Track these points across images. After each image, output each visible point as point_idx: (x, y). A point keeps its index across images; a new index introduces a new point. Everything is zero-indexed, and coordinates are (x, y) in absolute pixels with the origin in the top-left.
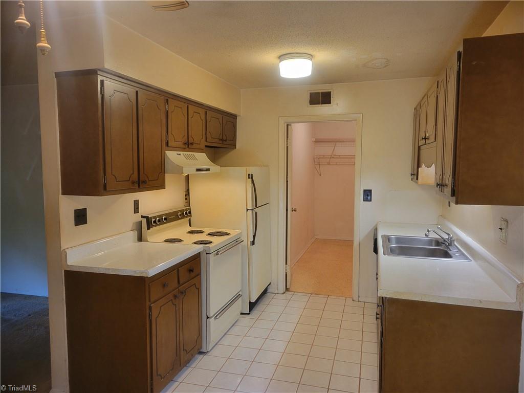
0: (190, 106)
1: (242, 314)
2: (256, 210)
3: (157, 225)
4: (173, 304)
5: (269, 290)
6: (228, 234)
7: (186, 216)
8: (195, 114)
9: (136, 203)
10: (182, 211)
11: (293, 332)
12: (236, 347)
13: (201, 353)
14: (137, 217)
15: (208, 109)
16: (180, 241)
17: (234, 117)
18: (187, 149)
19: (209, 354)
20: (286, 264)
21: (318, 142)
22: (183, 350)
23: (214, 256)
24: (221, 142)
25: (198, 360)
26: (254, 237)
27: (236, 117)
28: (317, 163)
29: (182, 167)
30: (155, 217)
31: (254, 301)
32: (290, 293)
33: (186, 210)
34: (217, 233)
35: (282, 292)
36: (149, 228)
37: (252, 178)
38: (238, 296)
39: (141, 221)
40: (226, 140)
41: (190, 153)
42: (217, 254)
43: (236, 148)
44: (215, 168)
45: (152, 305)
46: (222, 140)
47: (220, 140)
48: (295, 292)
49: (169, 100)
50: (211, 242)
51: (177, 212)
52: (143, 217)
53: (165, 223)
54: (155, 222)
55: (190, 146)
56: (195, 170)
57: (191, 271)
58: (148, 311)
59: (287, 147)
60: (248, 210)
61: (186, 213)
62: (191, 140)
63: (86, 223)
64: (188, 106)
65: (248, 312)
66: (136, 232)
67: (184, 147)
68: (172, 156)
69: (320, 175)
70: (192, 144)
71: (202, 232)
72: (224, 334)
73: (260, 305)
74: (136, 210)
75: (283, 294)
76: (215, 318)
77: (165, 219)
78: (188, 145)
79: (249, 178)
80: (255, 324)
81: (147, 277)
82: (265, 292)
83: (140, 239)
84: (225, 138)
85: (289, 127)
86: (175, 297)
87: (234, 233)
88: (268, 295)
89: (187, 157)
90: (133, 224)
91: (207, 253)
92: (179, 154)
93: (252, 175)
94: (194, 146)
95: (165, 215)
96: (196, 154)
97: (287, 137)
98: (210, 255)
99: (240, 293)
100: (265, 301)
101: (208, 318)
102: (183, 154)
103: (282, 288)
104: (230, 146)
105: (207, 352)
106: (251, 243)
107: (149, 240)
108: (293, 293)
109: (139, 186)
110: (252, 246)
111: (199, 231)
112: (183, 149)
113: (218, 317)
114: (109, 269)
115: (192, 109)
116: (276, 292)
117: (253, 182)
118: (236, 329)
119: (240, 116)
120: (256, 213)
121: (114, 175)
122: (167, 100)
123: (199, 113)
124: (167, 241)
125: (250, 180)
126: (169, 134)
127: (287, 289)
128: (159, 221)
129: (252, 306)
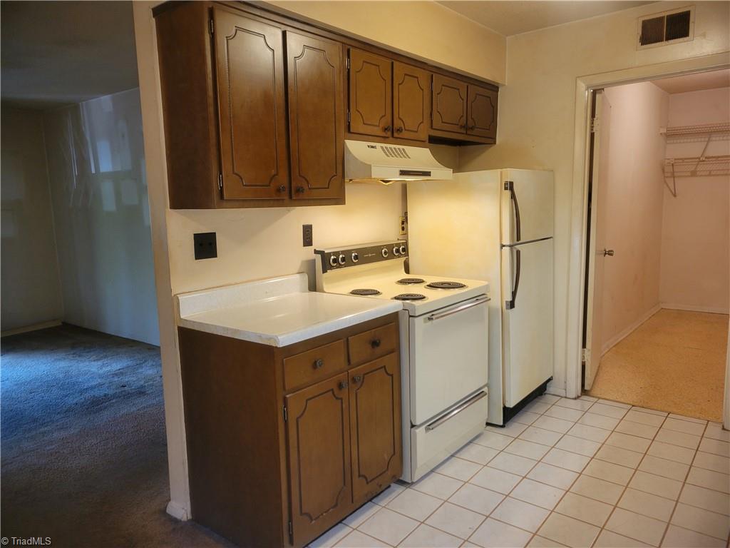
0: (396, 64)
1: (488, 424)
2: (518, 247)
3: (340, 266)
4: (337, 398)
5: (550, 389)
6: (462, 286)
7: (396, 254)
8: (406, 77)
9: (308, 231)
10: (390, 247)
11: (581, 474)
12: (465, 483)
13: (402, 483)
14: (308, 253)
15: (436, 71)
16: (376, 293)
17: (493, 88)
18: (391, 138)
19: (416, 487)
20: (584, 346)
21: (671, 135)
22: (359, 476)
23: (425, 322)
24: (463, 131)
25: (394, 494)
26: (514, 294)
27: (498, 88)
28: (669, 175)
29: (370, 166)
30: (337, 254)
31: (512, 406)
32: (591, 399)
33: (398, 245)
34: (443, 284)
35: (574, 397)
36: (325, 271)
37: (511, 189)
38: (478, 395)
39: (315, 260)
40: (472, 128)
41: (397, 146)
42: (430, 319)
43: (495, 143)
44: (442, 173)
45: (288, 396)
46: (465, 127)
47: (462, 127)
48: (599, 398)
49: (352, 50)
50: (424, 298)
51: (380, 248)
52: (316, 252)
53: (355, 264)
54: (335, 261)
55: (396, 135)
56: (398, 173)
57: (375, 344)
58: (280, 405)
59: (592, 135)
60: (503, 246)
61: (398, 251)
62: (398, 124)
63: (215, 256)
64: (392, 63)
65: (501, 424)
66: (307, 277)
67: (384, 134)
68: (357, 148)
69: (675, 196)
70: (399, 130)
71: (420, 281)
72: (449, 455)
73: (528, 413)
74: (308, 241)
75: (575, 399)
76: (428, 429)
77: (356, 257)
78: (392, 133)
79: (506, 189)
80: (509, 447)
81: (276, 347)
82: (540, 392)
83: (313, 287)
84: (470, 123)
85: (598, 96)
86: (340, 386)
87: (473, 285)
88: (548, 398)
89: (387, 153)
90: (303, 262)
91: (410, 316)
92: (372, 147)
93: (511, 184)
94: (405, 134)
95: (356, 250)
96: (407, 148)
97: (593, 115)
98: (416, 319)
99: (485, 389)
100: (538, 407)
101: (413, 426)
102: (382, 147)
103: (574, 386)
104: (483, 140)
105: (413, 483)
106: (507, 305)
107: (325, 290)
108: (596, 399)
109: (291, 197)
110: (510, 311)
111: (416, 279)
112: (384, 139)
113: (431, 427)
114: (228, 329)
115: (400, 68)
116: (562, 393)
117: (513, 196)
118: (473, 451)
119: (503, 85)
120: (518, 252)
121: (236, 174)
122: (349, 51)
123: (417, 78)
124: (355, 293)
125: (508, 193)
126: (351, 110)
127: (584, 392)
128: (343, 259)
129: (510, 414)
